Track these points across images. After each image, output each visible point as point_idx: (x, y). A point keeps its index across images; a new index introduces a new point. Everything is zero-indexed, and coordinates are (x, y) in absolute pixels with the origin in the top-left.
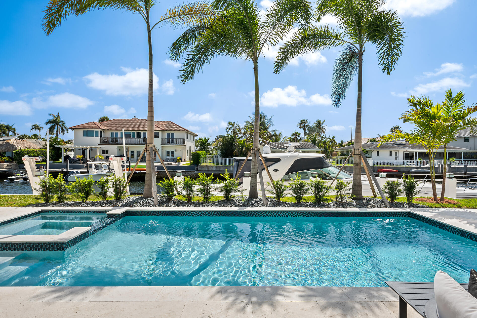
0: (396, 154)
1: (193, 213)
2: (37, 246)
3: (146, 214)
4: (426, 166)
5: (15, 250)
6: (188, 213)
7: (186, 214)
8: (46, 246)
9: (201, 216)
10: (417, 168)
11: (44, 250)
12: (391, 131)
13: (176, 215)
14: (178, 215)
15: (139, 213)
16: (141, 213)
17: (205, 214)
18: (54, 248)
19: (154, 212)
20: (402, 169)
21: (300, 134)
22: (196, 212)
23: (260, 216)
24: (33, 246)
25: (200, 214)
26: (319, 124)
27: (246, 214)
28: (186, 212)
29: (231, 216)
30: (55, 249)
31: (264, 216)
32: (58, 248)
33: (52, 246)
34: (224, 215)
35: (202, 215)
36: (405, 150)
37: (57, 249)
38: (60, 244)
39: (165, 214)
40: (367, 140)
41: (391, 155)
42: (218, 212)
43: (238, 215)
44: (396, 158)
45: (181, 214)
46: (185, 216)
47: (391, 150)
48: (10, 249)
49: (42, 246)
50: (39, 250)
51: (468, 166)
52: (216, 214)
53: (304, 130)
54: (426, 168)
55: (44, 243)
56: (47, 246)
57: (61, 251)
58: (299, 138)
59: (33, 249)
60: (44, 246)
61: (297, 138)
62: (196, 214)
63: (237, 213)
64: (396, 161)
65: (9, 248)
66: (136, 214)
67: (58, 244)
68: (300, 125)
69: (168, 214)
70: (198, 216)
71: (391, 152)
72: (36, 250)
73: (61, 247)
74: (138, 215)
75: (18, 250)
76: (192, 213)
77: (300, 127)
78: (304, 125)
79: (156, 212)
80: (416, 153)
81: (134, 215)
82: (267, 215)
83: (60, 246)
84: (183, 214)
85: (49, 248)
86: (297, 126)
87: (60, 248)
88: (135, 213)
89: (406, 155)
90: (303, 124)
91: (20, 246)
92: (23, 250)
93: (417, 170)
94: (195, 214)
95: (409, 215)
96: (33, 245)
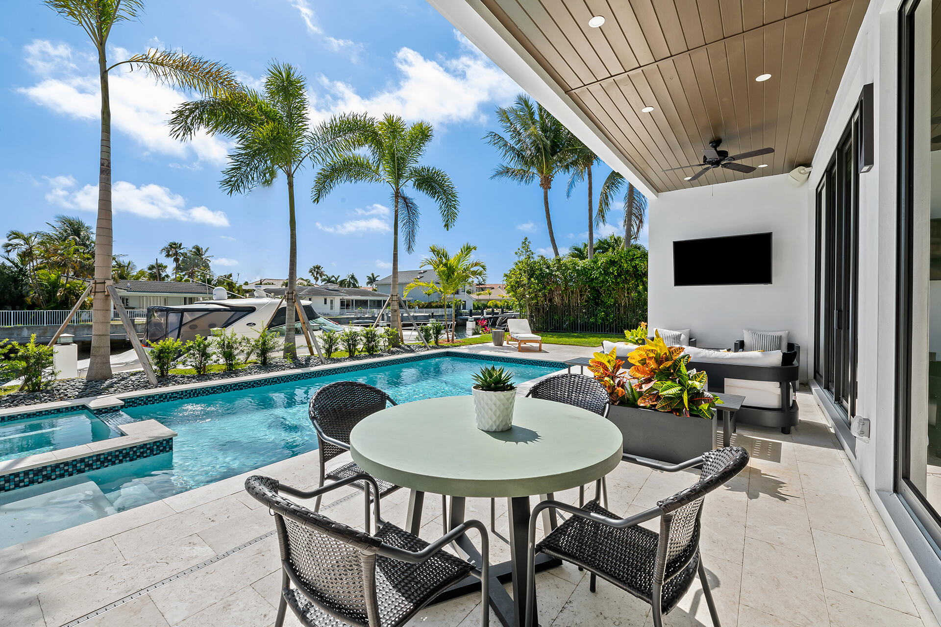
0: (332, 301)
1: (242, 385)
2: (117, 457)
3: (156, 400)
4: (366, 316)
5: (62, 476)
6: (234, 387)
7: (231, 388)
8: (135, 452)
9: (253, 387)
10: (358, 319)
11: (131, 460)
12: (310, 272)
13: (214, 393)
14: (217, 392)
15: (142, 400)
16: (147, 399)
17: (259, 384)
18: (153, 451)
19: (172, 393)
20: (342, 320)
21: (166, 267)
22: (246, 383)
23: (329, 374)
24: (106, 459)
25: (253, 385)
26: (198, 251)
27: (313, 376)
28: (231, 386)
29: (295, 380)
30: (155, 453)
31: (333, 373)
32: (161, 448)
33: (148, 449)
34: (286, 381)
35: (255, 386)
36: (341, 297)
37: (158, 451)
38: (165, 442)
39: (194, 394)
40: (281, 283)
41: (325, 303)
42: (277, 378)
43: (303, 378)
44: (332, 308)
45: (222, 390)
46: (229, 391)
47: (325, 297)
48: (48, 478)
49: (128, 454)
50: (121, 461)
51: (404, 315)
52: (276, 381)
53: (176, 260)
54: (367, 318)
55: (131, 448)
56: (138, 451)
57: (167, 452)
58: (163, 274)
59: (106, 464)
60: (131, 453)
61: (160, 275)
62: (247, 386)
63: (302, 376)
64: (331, 311)
65: (44, 476)
66: (136, 403)
67: (161, 443)
68: (168, 252)
69: (199, 393)
70: (250, 387)
71: (325, 300)
72: (114, 463)
73: (167, 447)
74: (140, 404)
75: (71, 475)
76: (239, 386)
77: (168, 256)
78: (176, 252)
79: (177, 393)
80: (352, 301)
81: (131, 405)
82: (336, 373)
83: (164, 445)
84: (226, 390)
85: (142, 453)
86: (161, 253)
87: (165, 448)
88: (133, 402)
89: (342, 303)
90: (173, 250)
91: (75, 466)
92: (84, 472)
93: (358, 321)
94: (244, 387)
95: (448, 354)
96: (106, 456)
